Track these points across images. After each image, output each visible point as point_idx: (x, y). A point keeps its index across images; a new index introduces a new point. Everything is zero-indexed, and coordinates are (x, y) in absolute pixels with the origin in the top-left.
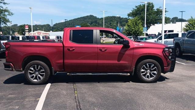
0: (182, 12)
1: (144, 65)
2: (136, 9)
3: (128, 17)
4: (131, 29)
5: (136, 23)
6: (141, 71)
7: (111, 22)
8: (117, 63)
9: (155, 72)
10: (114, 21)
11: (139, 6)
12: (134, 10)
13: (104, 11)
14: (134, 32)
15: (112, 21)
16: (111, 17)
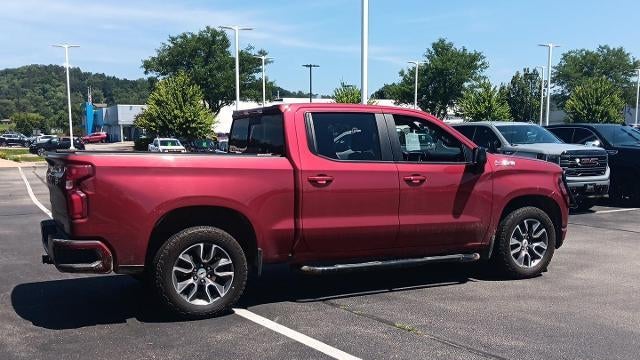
0: (311, 66)
1: (518, 226)
2: (172, 45)
3: (146, 73)
4: (170, 114)
5: (184, 95)
6: (511, 244)
7: (47, 86)
8: (452, 223)
10: (57, 83)
11: (181, 37)
12: (164, 50)
13: (66, 46)
14: (181, 124)
15: (48, 81)
16: (46, 67)
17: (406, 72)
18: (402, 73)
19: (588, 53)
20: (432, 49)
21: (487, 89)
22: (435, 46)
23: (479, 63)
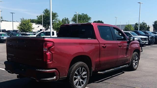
17: (38, 16)
18: (37, 17)
19: (79, 15)
20: (44, 11)
21: (60, 22)
22: (45, 10)
23: (56, 15)
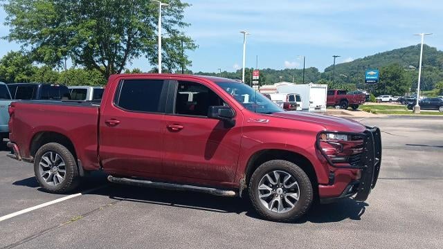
1: (267, 175)
6: (259, 188)
8: (203, 163)
9: (294, 195)
13: (423, 34)
